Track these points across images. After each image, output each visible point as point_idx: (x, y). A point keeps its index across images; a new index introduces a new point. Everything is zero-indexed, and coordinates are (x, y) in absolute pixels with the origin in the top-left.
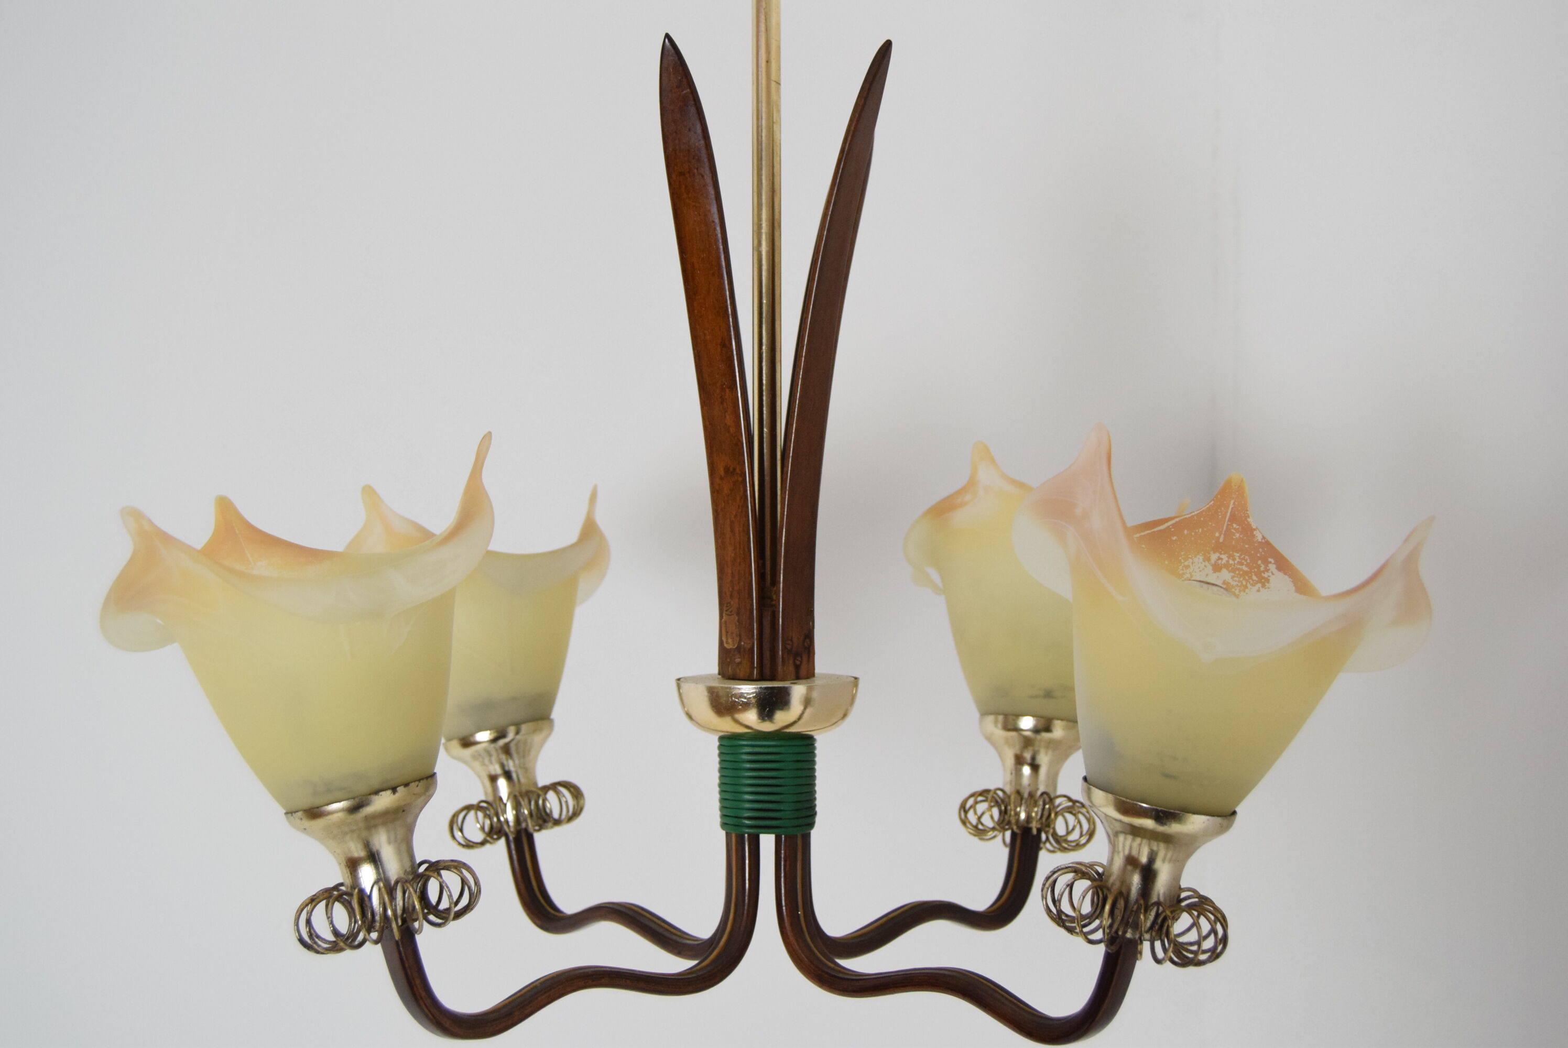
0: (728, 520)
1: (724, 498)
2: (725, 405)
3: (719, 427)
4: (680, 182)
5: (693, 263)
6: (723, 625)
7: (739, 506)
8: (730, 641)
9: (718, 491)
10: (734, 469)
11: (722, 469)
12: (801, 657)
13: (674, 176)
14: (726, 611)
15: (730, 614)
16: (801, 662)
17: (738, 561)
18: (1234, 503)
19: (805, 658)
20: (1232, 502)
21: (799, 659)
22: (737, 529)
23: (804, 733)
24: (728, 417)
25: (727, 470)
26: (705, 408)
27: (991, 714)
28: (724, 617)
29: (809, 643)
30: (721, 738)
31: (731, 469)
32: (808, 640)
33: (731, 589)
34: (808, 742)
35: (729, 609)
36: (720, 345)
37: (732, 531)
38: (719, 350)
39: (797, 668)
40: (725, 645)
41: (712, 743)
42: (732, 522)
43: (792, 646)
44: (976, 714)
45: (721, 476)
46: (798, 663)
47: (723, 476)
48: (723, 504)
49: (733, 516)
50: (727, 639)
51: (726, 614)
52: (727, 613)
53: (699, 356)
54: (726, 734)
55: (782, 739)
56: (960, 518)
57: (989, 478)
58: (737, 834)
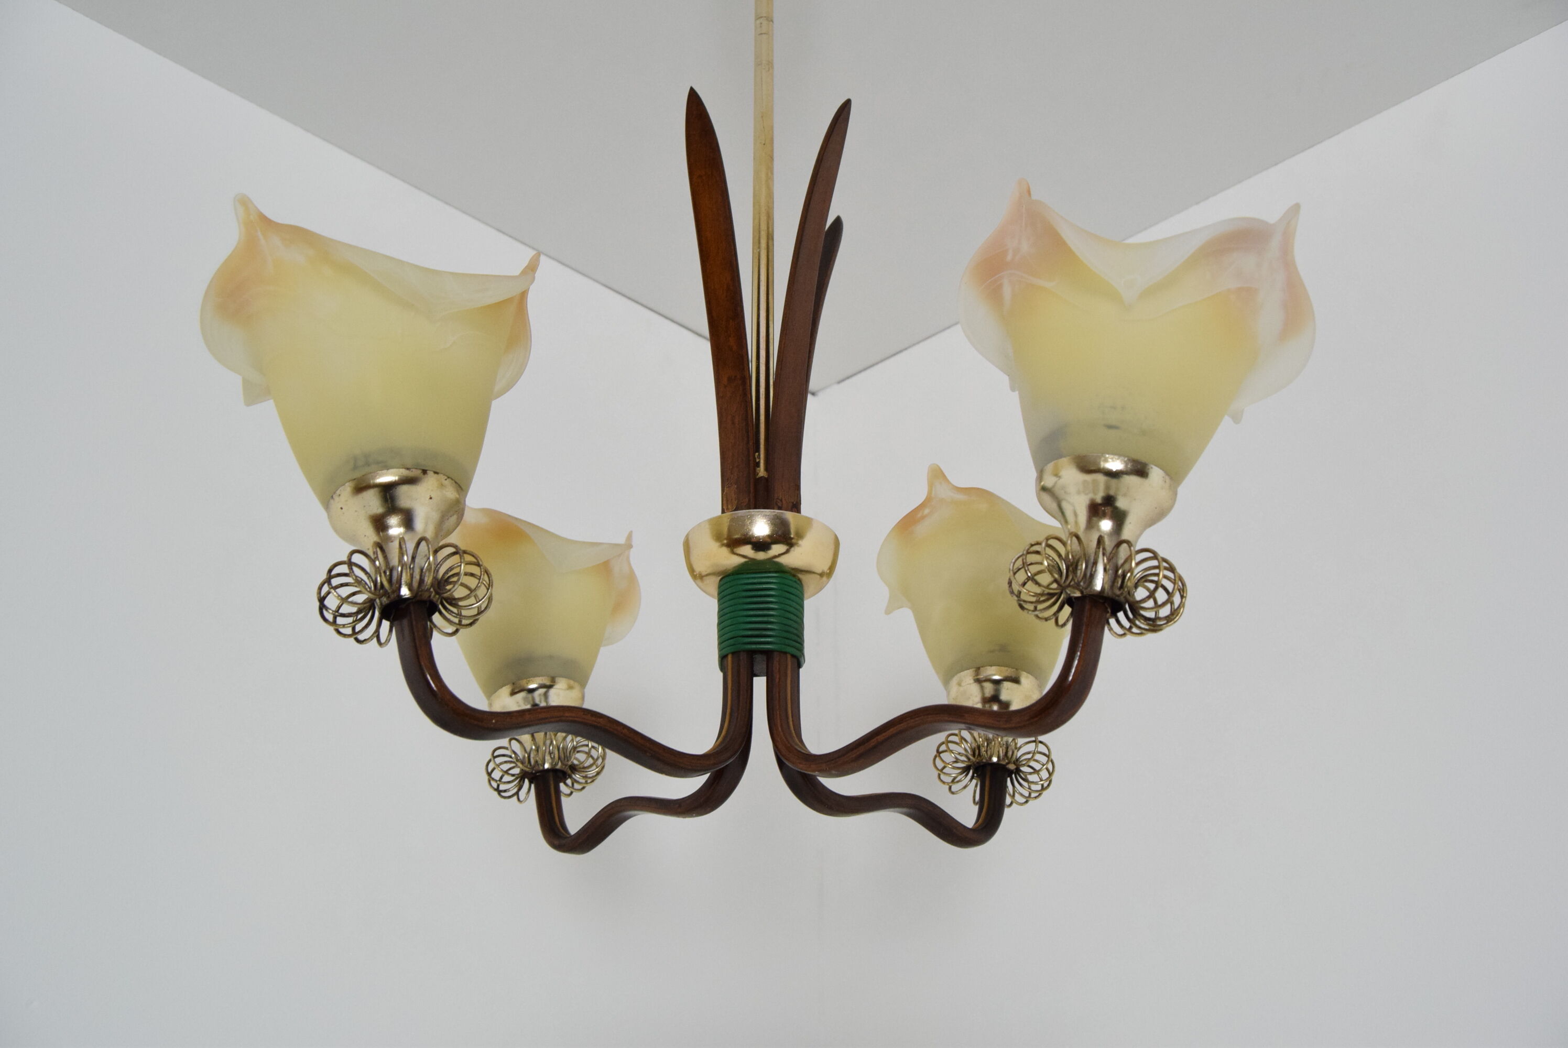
0: (730, 416)
7: (738, 402)
8: (730, 506)
9: (722, 398)
11: (725, 380)
15: (730, 486)
25: (729, 379)
33: (731, 467)
35: (729, 483)
43: (782, 504)
48: (726, 405)
50: (727, 506)
52: (728, 486)
54: (725, 573)
55: (776, 572)
56: (922, 529)
57: (943, 492)
58: (733, 653)
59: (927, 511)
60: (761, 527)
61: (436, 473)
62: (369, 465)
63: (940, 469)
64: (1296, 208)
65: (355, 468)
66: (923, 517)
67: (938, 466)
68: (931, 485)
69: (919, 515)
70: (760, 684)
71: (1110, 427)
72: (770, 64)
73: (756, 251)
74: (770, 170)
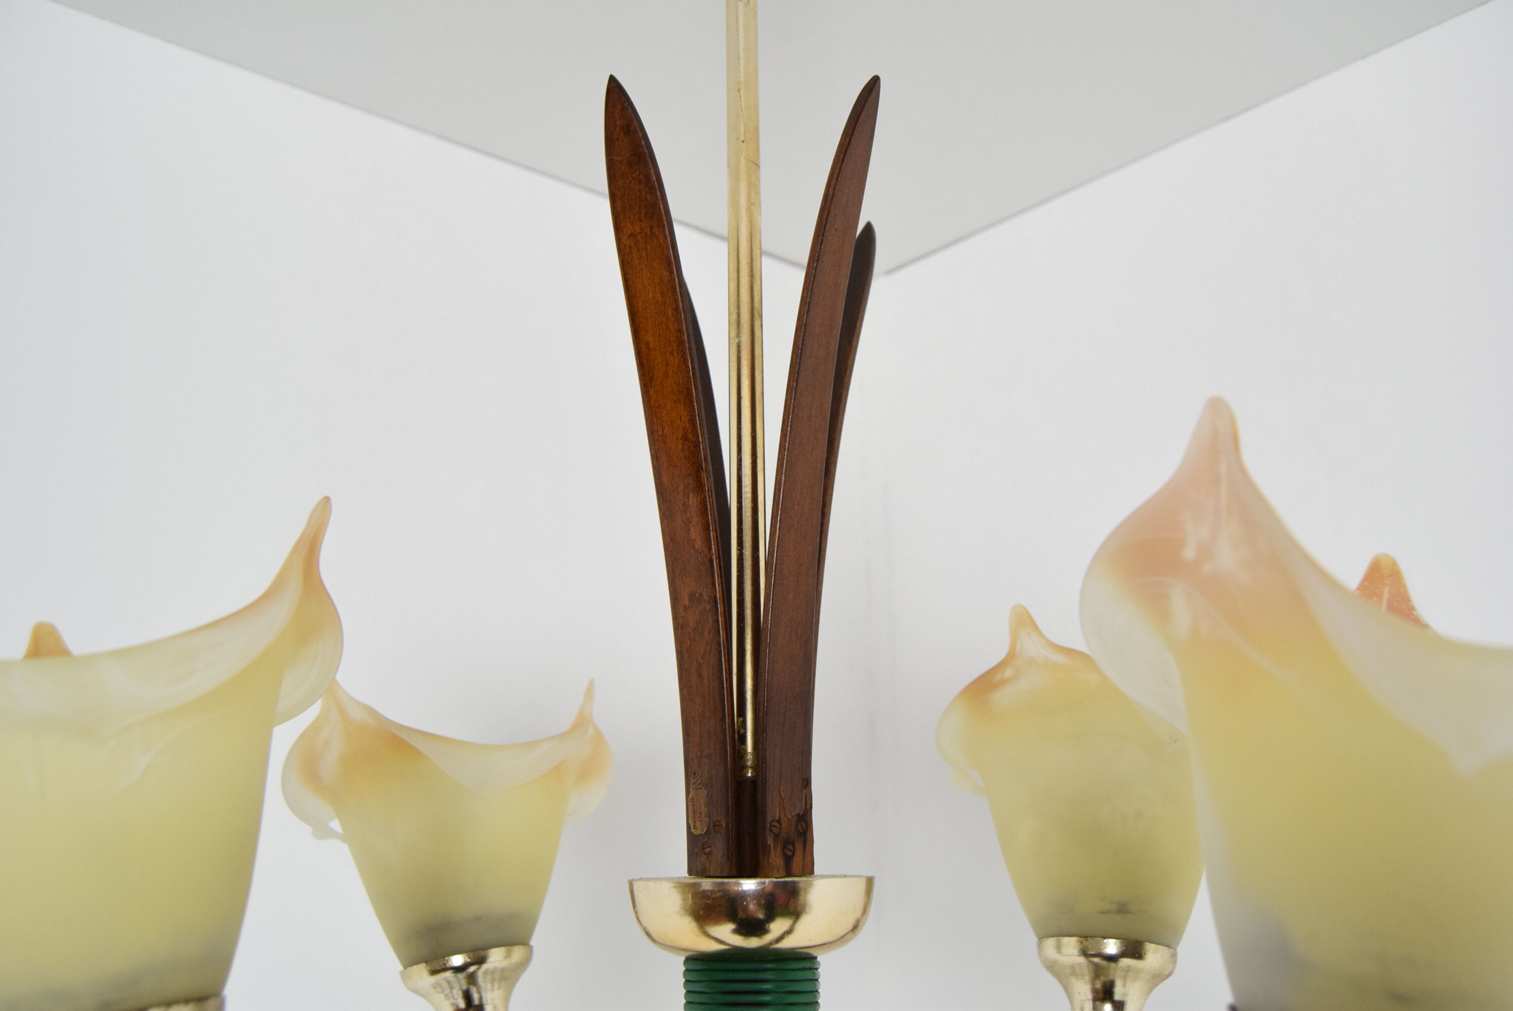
0: (695, 662)
1: (689, 633)
2: (688, 514)
3: (681, 543)
4: (630, 246)
5: (648, 343)
6: (690, 803)
7: (707, 642)
8: (698, 824)
9: (682, 627)
10: (701, 595)
11: (686, 597)
12: (794, 846)
13: (624, 239)
14: (693, 784)
15: (698, 787)
16: (793, 852)
17: (708, 714)
18: (1389, 592)
19: (799, 846)
20: (1386, 590)
21: (791, 848)
22: (705, 675)
23: (800, 950)
24: (692, 529)
25: (692, 597)
26: (665, 521)
27: (1050, 936)
28: (691, 794)
29: (804, 827)
30: (688, 960)
31: (697, 595)
32: (803, 823)
33: (699, 754)
34: (807, 965)
35: (696, 782)
36: (681, 439)
37: (700, 676)
38: (680, 446)
39: (788, 860)
40: (693, 830)
41: (677, 965)
42: (700, 665)
43: (780, 828)
44: (1032, 938)
45: (685, 606)
46: (790, 853)
47: (687, 606)
48: (689, 642)
49: (700, 657)
50: (695, 822)
51: (693, 788)
52: (694, 786)
53: (657, 456)
54: (694, 953)
56: (1002, 698)
57: (1031, 647)
59: (1008, 673)
63: (1027, 612)
66: (1003, 682)
67: (1025, 609)
68: (1015, 635)
69: (998, 677)
74: (754, 186)
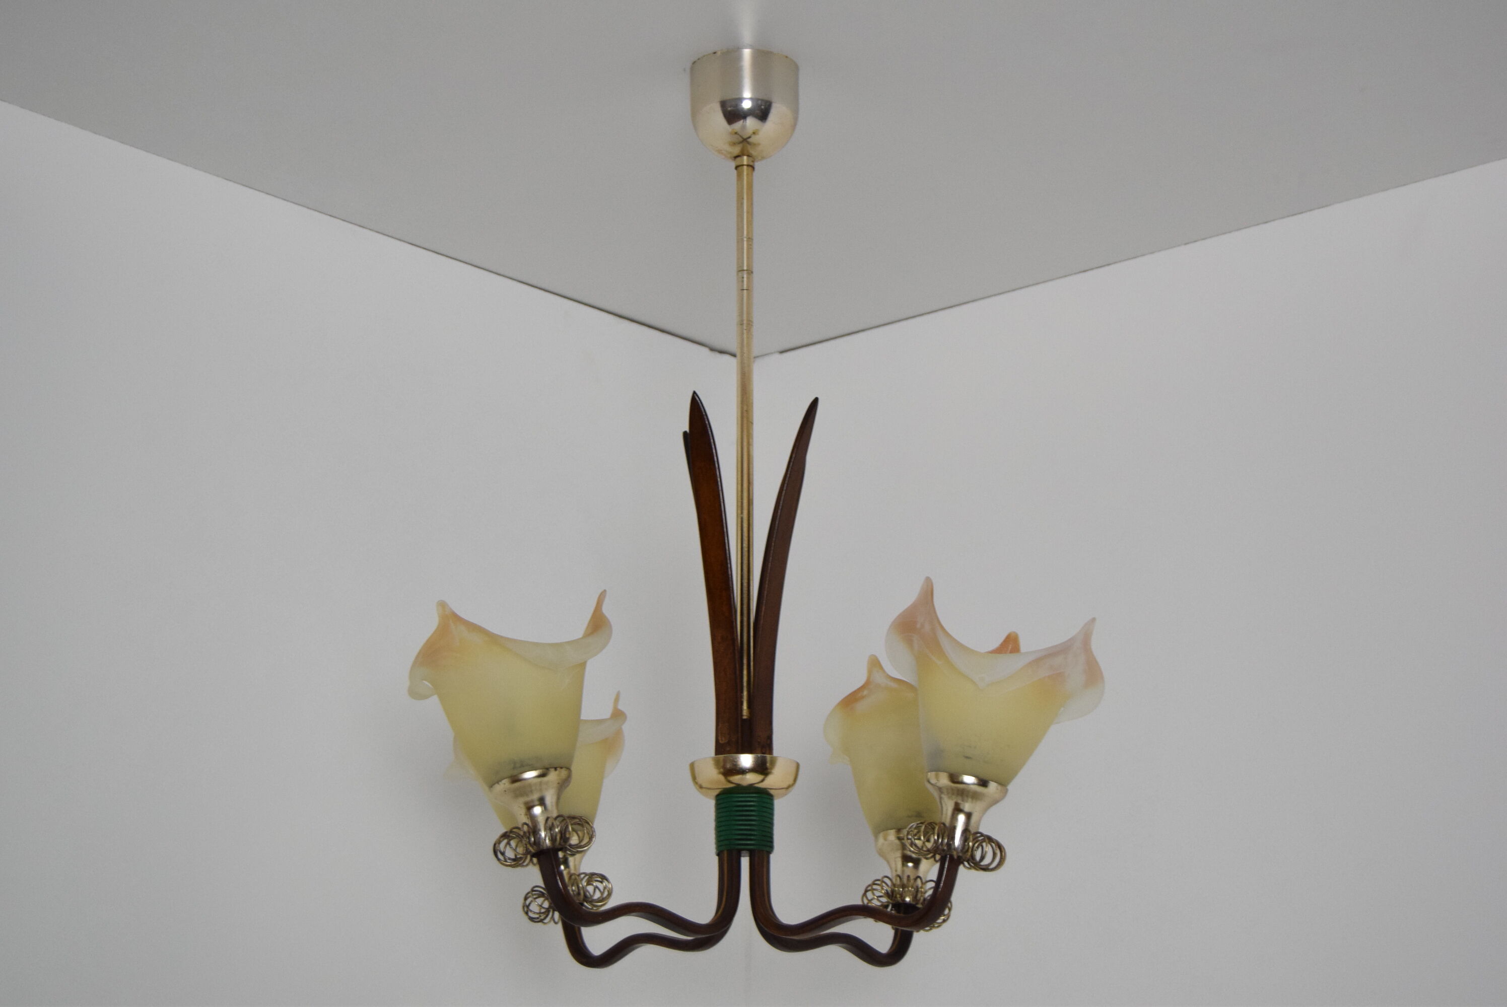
3: (718, 613)
8: (723, 738)
9: (717, 651)
10: (727, 638)
11: (719, 638)
12: (765, 749)
15: (723, 723)
17: (729, 691)
19: (768, 750)
22: (728, 672)
23: (767, 790)
24: (723, 607)
25: (723, 638)
32: (769, 740)
33: (724, 708)
35: (722, 720)
37: (725, 674)
40: (720, 741)
42: (725, 669)
43: (761, 740)
48: (720, 658)
49: (726, 665)
54: (721, 790)
55: (755, 793)
56: (861, 707)
57: (879, 678)
58: (728, 850)
59: (865, 692)
60: (746, 760)
61: (556, 769)
62: (523, 767)
63: (877, 659)
64: (1094, 620)
65: (514, 768)
66: (863, 697)
68: (870, 672)
69: (859, 695)
70: (745, 862)
71: (967, 757)
72: (750, 323)
73: (740, 516)
